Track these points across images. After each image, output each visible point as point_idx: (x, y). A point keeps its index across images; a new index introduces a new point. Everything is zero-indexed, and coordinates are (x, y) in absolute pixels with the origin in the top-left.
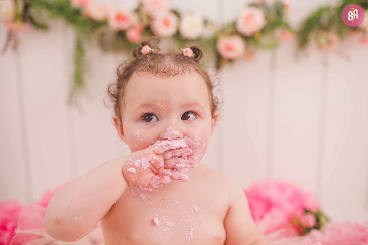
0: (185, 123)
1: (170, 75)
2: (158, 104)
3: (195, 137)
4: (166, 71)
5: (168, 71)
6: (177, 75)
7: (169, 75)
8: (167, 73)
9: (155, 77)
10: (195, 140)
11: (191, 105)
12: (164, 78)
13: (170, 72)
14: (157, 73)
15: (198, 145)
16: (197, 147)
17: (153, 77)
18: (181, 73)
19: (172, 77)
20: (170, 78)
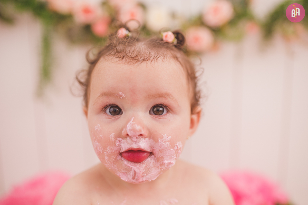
0: (153, 118)
1: (138, 60)
2: (120, 93)
3: (163, 136)
4: (134, 55)
5: (136, 56)
6: (146, 61)
7: (136, 61)
8: (135, 58)
9: (120, 62)
10: (163, 139)
11: (161, 95)
12: (130, 63)
13: (138, 57)
14: (123, 57)
15: (168, 146)
16: (166, 148)
17: (118, 62)
18: (152, 58)
19: (140, 62)
20: (136, 64)
